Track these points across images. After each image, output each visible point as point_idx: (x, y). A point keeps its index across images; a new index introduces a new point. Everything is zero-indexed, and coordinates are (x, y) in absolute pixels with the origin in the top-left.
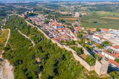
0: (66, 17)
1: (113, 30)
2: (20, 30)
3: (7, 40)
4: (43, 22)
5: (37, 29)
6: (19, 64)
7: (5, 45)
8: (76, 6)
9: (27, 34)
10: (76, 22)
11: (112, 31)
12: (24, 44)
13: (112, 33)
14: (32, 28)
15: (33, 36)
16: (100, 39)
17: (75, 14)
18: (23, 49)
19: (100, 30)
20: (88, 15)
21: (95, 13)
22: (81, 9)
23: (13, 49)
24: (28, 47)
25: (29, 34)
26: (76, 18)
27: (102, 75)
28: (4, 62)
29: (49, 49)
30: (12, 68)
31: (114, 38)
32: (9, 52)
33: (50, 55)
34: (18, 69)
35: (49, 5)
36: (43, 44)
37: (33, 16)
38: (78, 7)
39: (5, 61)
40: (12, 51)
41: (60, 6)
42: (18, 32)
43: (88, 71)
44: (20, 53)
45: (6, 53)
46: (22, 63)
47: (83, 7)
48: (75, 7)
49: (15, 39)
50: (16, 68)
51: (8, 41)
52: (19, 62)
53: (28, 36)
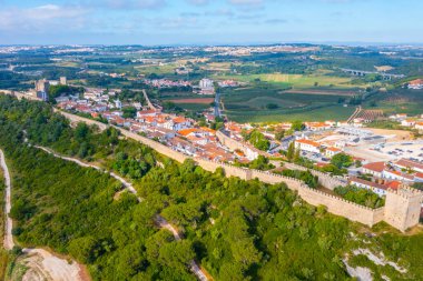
0: (173, 94)
1: (339, 124)
2: (49, 143)
3: (8, 183)
4: (117, 113)
5: (119, 133)
6: (102, 252)
7: (8, 200)
8: (192, 61)
9: (85, 154)
10: (212, 109)
11: (335, 126)
12: (89, 187)
13: (341, 133)
14: (96, 133)
15: (110, 157)
16: (318, 151)
17: (198, 84)
18: (96, 205)
19: (303, 127)
20: (240, 86)
21: (258, 80)
22: (211, 69)
23: (49, 211)
24: (113, 195)
25: (93, 153)
26: (207, 96)
27: (409, 229)
28: (35, 258)
29: (198, 190)
30: (81, 273)
31: (355, 144)
32: (37, 223)
33: (214, 207)
34: (106, 270)
35: (96, 60)
36: (169, 176)
37: (67, 95)
38: (200, 63)
39: (36, 254)
40: (48, 218)
41: (140, 63)
42: (40, 150)
43: (366, 226)
44: (90, 218)
45: (25, 227)
46: (113, 249)
47: (214, 64)
48: (189, 63)
49: (41, 175)
50: (100, 268)
51: (15, 186)
52: (102, 247)
53: (90, 161)
